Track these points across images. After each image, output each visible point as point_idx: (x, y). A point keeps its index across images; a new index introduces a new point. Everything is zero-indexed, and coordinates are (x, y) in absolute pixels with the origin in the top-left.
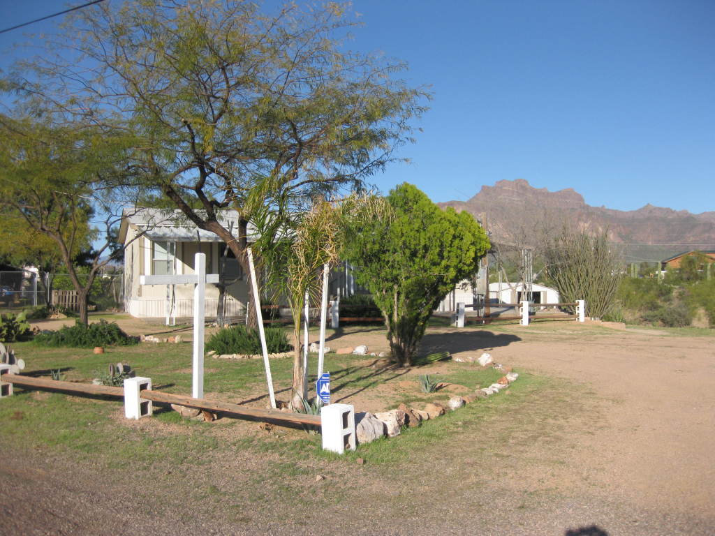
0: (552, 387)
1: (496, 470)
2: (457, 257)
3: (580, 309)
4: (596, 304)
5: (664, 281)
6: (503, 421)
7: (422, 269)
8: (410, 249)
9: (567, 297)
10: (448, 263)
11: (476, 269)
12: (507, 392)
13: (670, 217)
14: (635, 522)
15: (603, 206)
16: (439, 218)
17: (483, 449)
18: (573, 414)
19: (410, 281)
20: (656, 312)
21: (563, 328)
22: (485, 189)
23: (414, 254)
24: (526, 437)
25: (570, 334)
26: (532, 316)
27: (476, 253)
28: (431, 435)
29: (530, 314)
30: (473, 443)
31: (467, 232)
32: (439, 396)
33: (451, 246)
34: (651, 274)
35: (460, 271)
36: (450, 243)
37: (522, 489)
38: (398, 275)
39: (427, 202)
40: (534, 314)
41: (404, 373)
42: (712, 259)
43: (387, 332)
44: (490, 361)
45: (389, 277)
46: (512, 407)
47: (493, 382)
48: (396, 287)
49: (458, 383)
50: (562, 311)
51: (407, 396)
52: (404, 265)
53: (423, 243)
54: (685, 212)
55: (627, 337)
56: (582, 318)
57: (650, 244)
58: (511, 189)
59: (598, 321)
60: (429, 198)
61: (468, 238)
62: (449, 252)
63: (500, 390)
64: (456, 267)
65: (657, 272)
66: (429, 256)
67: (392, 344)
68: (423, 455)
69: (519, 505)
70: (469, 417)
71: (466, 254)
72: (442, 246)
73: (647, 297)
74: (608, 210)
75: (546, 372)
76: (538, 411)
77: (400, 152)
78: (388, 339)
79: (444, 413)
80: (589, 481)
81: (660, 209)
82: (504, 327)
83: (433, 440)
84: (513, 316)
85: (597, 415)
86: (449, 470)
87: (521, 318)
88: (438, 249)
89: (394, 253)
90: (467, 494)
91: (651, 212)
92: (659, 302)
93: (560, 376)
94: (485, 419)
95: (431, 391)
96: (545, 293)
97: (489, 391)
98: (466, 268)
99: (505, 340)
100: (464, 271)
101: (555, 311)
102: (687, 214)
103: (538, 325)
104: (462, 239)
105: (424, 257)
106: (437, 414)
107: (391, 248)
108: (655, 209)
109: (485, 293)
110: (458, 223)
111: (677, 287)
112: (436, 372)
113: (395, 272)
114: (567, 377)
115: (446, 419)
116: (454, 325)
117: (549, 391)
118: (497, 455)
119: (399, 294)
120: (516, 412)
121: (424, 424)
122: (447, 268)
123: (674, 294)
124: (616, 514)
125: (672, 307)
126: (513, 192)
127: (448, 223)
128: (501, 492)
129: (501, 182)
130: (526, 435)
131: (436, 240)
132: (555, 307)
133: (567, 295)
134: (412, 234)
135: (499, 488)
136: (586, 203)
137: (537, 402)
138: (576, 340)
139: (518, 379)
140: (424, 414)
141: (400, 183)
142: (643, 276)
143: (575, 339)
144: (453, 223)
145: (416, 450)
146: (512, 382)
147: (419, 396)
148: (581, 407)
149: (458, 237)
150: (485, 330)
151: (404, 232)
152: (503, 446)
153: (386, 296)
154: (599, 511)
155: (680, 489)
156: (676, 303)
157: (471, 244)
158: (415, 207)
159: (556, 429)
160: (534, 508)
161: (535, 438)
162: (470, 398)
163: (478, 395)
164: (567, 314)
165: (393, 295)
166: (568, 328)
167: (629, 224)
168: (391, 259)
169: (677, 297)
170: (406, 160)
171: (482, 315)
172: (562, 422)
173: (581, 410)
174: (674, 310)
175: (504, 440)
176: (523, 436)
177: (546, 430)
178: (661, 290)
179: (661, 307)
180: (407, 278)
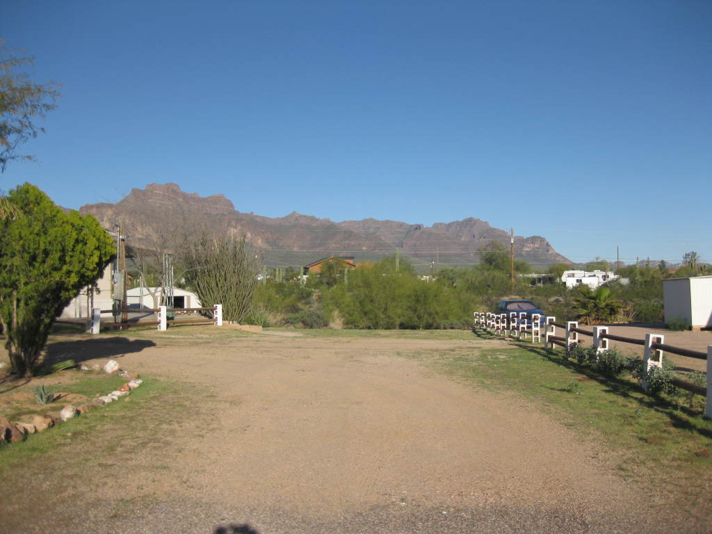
0: (175, 392)
1: (96, 480)
2: (80, 262)
3: (218, 312)
4: (234, 308)
5: (306, 286)
6: (115, 429)
7: (42, 274)
8: (29, 253)
9: (206, 302)
10: (70, 269)
11: (100, 275)
12: (127, 400)
13: (314, 225)
14: (223, 519)
15: (252, 213)
16: (61, 221)
17: (87, 460)
18: (188, 418)
19: (29, 287)
20: (297, 315)
21: (200, 333)
22: (135, 192)
23: (34, 258)
24: (136, 444)
25: (207, 338)
26: (170, 321)
27: (100, 258)
28: (34, 449)
29: (168, 318)
30: (78, 454)
31: (92, 237)
32: (53, 408)
33: (73, 250)
34: (295, 279)
35: (82, 276)
36: (72, 247)
37: (119, 498)
38: (17, 281)
39: (50, 204)
40: (172, 318)
41: (23, 385)
42: (349, 264)
43: (5, 341)
44: (116, 368)
45: (8, 283)
46: (129, 414)
47: (115, 389)
48: (15, 293)
49: (79, 392)
50: (202, 315)
51: (19, 409)
52: (23, 270)
53: (42, 247)
54: (328, 221)
55: (262, 339)
56: (220, 322)
57: (296, 249)
58: (161, 193)
59: (236, 325)
60: (52, 200)
61: (92, 243)
62: (71, 257)
63: (119, 397)
64: (78, 272)
65: (299, 277)
66: (49, 262)
67: (10, 355)
68: (20, 471)
69: (112, 515)
70: (80, 428)
71: (89, 259)
72: (63, 250)
73: (288, 301)
74: (257, 216)
75: (173, 377)
76: (154, 417)
77: (22, 149)
78: (6, 348)
79: (53, 425)
80: (188, 483)
81: (305, 216)
82: (141, 332)
83: (35, 455)
84: (152, 321)
85: (212, 417)
86: (46, 485)
87: (159, 323)
88: (59, 254)
89: (13, 257)
90: (58, 509)
91: (297, 219)
92: (300, 305)
93: (185, 381)
94: (97, 428)
95: (46, 403)
96: (189, 297)
97: (107, 399)
98: (89, 273)
99: (140, 345)
100: (88, 277)
101: (195, 316)
102: (329, 222)
103: (176, 330)
104: (86, 244)
105: (44, 262)
106: (45, 426)
107: (9, 252)
108: (300, 216)
109: (122, 299)
110: (82, 226)
111: (317, 291)
112: (57, 382)
113: (13, 278)
114: (193, 381)
115: (55, 430)
116: (90, 331)
117: (170, 396)
118: (100, 465)
119: (18, 301)
120: (132, 419)
121: (29, 438)
122: (69, 273)
123: (314, 297)
124: (206, 514)
125: (311, 309)
126: (164, 196)
127: (71, 226)
128: (97, 503)
129: (151, 185)
130: (136, 442)
131: (57, 245)
132: (195, 311)
133: (206, 299)
134: (31, 237)
135: (95, 498)
136: (236, 209)
137: (156, 408)
138: (210, 345)
139: (141, 386)
140: (30, 427)
141: (21, 183)
142: (288, 280)
143: (211, 342)
144: (77, 227)
145: (13, 466)
146: (135, 389)
147: (33, 408)
148: (198, 411)
149: (82, 241)
150: (121, 336)
151: (23, 235)
152: (109, 455)
153: (4, 303)
154: (191, 513)
155: (272, 484)
156: (316, 305)
157: (95, 249)
158: (35, 209)
159: (167, 434)
160: (126, 517)
161: (144, 445)
162: (86, 408)
163: (95, 404)
164: (207, 318)
165: (11, 302)
166: (206, 332)
167: (275, 230)
168: (9, 264)
169: (317, 300)
170: (29, 157)
171: (120, 321)
172: (176, 426)
173: (197, 414)
174: (313, 313)
175: (111, 449)
176: (133, 444)
177: (157, 436)
178: (302, 294)
179: (302, 310)
180: (26, 284)
